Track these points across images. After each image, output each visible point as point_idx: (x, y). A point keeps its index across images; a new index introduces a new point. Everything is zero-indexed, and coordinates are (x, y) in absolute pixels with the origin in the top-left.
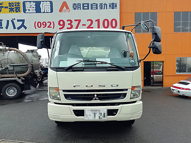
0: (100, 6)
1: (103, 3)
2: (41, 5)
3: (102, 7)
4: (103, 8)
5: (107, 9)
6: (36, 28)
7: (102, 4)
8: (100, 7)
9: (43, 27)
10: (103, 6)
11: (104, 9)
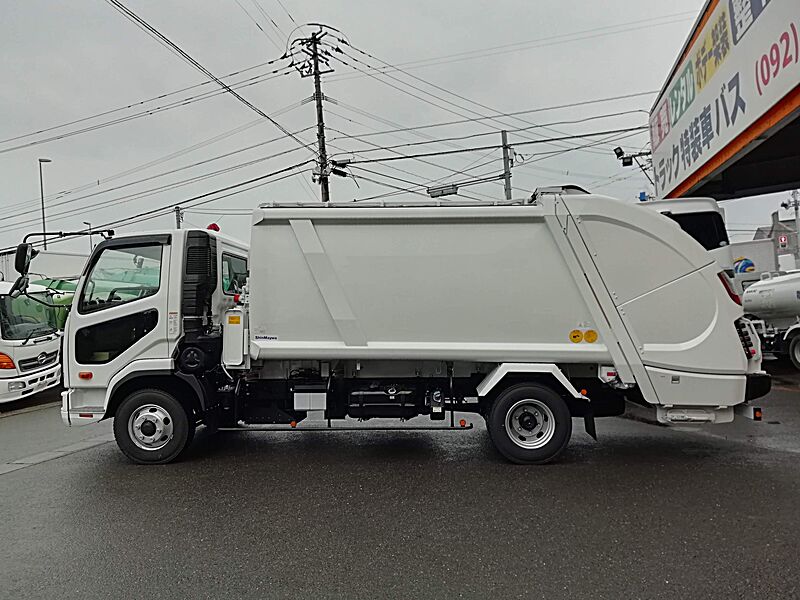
6: (761, 94)
9: (775, 74)
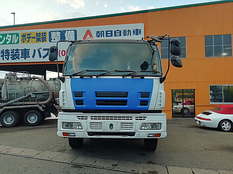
0: (123, 33)
1: (126, 30)
2: (66, 34)
4: (127, 34)
5: (130, 35)
6: (60, 57)
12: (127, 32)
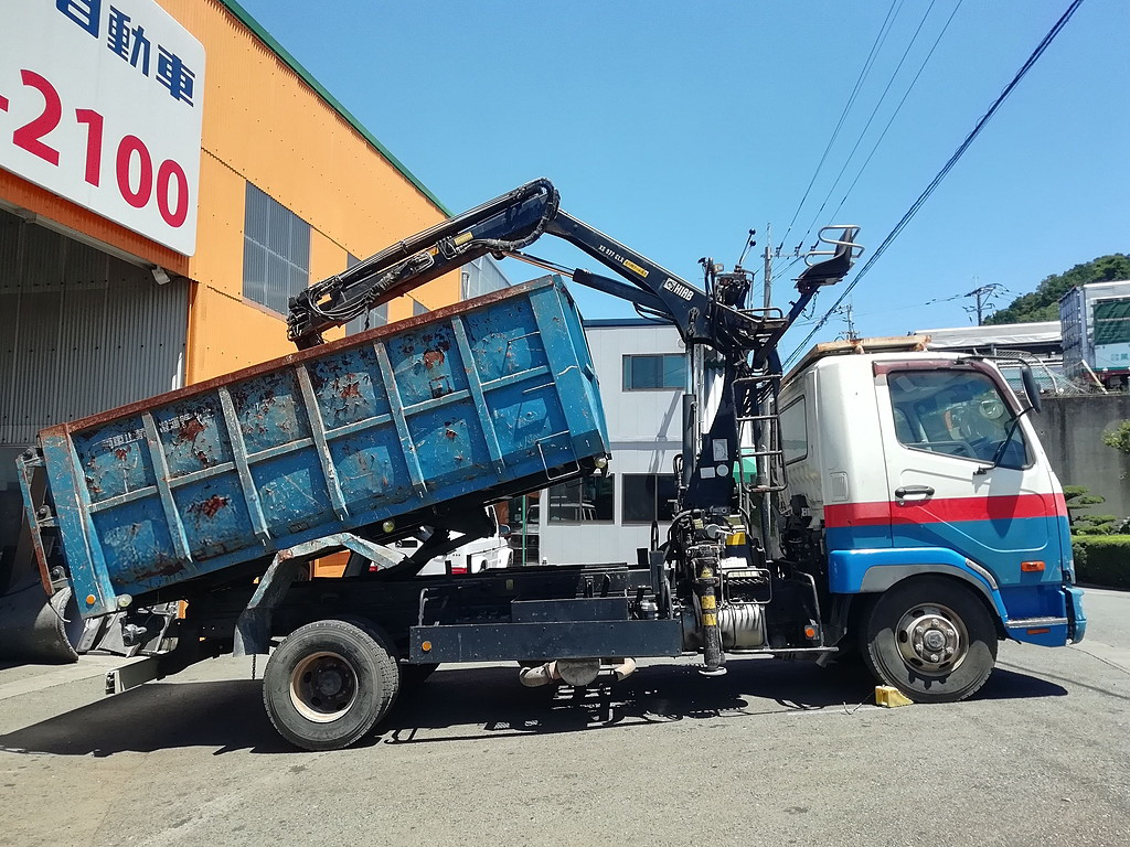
0: (111, 26)
1: (129, 20)
3: (125, 40)
4: (130, 50)
5: (146, 72)
7: (125, 23)
8: (114, 31)
10: (128, 38)
11: (134, 63)
12: (133, 38)
